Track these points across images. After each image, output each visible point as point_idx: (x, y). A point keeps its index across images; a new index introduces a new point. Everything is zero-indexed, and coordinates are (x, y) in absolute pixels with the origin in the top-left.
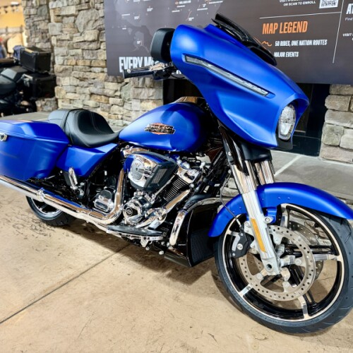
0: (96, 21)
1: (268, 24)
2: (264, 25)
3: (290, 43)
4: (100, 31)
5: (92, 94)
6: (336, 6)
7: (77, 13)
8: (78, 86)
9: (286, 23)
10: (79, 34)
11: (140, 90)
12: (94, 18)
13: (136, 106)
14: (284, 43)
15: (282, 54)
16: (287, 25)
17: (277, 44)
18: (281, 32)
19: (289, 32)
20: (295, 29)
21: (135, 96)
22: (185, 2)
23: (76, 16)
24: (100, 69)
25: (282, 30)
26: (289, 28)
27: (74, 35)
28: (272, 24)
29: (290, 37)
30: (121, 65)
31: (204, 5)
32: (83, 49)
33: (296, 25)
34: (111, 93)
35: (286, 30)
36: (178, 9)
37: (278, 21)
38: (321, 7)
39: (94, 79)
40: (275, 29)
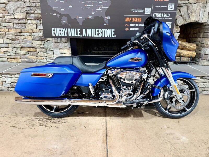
0: (23, 8)
1: (127, 18)
2: (126, 18)
3: (136, 25)
4: (27, 14)
5: (22, 47)
6: (150, 14)
7: (8, 2)
8: (11, 43)
9: (134, 18)
10: (10, 14)
11: (58, 44)
12: (22, 6)
13: (57, 52)
14: (134, 25)
15: (133, 29)
16: (134, 19)
17: (131, 25)
18: (132, 21)
19: (135, 21)
20: (137, 20)
21: (56, 47)
22: (90, 6)
23: (7, 4)
24: (28, 34)
25: (133, 20)
26: (135, 20)
27: (6, 15)
28: (129, 18)
29: (136, 23)
30: (53, 32)
31: (100, 8)
32: (14, 23)
33: (137, 19)
34: (38, 46)
35: (134, 20)
36: (87, 8)
37: (131, 17)
38: (145, 14)
39: (24, 39)
40: (130, 20)
